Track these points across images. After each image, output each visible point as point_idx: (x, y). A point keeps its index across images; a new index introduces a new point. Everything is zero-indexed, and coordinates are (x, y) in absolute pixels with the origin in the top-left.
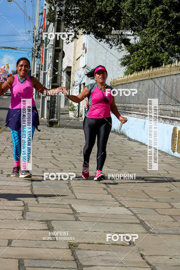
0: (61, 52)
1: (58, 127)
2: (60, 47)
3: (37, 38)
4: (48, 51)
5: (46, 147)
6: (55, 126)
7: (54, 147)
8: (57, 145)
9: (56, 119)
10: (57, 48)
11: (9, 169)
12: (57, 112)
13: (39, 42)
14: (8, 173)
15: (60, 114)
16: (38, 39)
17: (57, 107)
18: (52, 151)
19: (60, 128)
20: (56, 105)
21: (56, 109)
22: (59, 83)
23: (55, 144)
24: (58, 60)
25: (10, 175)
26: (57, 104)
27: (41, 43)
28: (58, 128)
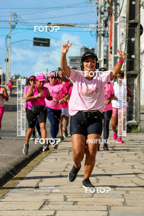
0: (138, 27)
1: (138, 132)
2: (136, 19)
3: (103, 9)
4: (118, 26)
5: (124, 161)
6: (133, 130)
7: (134, 161)
8: (139, 158)
9: (135, 122)
10: (132, 21)
11: (75, 194)
12: (136, 112)
13: (106, 14)
14: (74, 200)
15: (140, 114)
16: (105, 11)
17: (136, 105)
18: (132, 166)
19: (142, 133)
20: (134, 101)
21: (134, 108)
22: (137, 70)
23: (137, 157)
24: (134, 37)
25: (77, 202)
26: (136, 99)
27: (109, 16)
28: (138, 134)
